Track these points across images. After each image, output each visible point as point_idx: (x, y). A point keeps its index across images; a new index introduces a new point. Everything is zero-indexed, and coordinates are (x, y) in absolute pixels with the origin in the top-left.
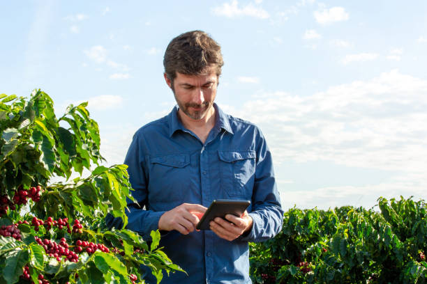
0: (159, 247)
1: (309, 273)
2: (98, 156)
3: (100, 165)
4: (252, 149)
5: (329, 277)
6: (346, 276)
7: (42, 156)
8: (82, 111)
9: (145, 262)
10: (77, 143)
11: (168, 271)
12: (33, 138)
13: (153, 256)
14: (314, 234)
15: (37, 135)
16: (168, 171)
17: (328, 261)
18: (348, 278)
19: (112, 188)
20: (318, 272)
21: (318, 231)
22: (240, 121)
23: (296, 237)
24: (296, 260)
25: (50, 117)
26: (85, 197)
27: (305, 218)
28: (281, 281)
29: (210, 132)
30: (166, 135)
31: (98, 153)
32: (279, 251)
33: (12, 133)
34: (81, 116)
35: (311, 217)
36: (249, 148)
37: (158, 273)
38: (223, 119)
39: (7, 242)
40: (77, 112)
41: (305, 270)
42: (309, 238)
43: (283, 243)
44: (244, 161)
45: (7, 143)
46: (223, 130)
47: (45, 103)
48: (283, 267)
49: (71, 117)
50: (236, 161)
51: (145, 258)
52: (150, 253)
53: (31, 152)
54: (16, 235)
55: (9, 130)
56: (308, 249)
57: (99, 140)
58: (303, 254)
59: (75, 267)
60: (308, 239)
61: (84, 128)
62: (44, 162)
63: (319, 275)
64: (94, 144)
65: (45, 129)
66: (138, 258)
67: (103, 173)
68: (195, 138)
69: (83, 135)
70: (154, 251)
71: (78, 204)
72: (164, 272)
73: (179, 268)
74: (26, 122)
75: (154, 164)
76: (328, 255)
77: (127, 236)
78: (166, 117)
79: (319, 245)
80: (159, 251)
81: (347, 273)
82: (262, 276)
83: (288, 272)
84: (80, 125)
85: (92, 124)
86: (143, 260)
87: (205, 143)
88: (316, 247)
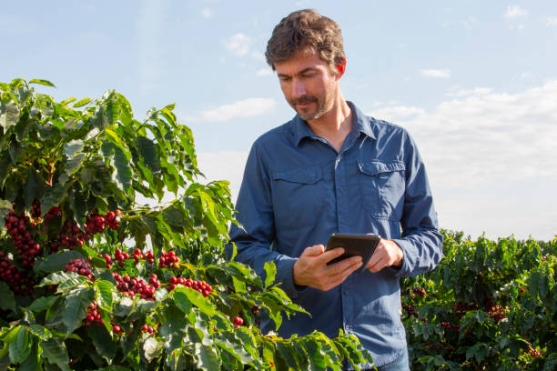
0: (275, 283)
1: (503, 320)
2: (193, 171)
3: (195, 182)
4: (400, 159)
5: (527, 324)
6: (549, 324)
7: (115, 173)
8: (167, 116)
9: (257, 302)
10: (161, 155)
11: (288, 313)
12: (104, 151)
13: (268, 295)
14: (510, 270)
15: (108, 147)
16: (296, 189)
17: (527, 305)
18: (552, 325)
19: (205, 210)
20: (513, 319)
21: (514, 266)
22: (384, 123)
23: (486, 274)
24: (487, 304)
25: (128, 123)
26: (173, 222)
27: (497, 249)
28: (466, 331)
29: (346, 138)
30: (291, 144)
31: (192, 167)
32: (463, 292)
33: (77, 145)
34: (166, 122)
35: (505, 248)
36: (396, 159)
37: (275, 315)
38: (362, 121)
39: (68, 278)
40: (160, 117)
41: (497, 318)
42: (504, 275)
43: (470, 282)
44: (389, 174)
45: (70, 159)
46: (363, 135)
47: (120, 106)
48: (468, 312)
49: (153, 123)
50: (380, 174)
51: (257, 297)
52: (265, 290)
53: (102, 168)
54: (84, 271)
55: (74, 142)
56: (502, 289)
57: (193, 151)
58: (495, 296)
59: (150, 306)
60: (502, 277)
61: (169, 136)
62: (117, 181)
63: (515, 322)
64: (187, 156)
65: (117, 139)
66: (248, 298)
67: (195, 191)
68: (327, 146)
69: (169, 146)
70: (269, 288)
71: (166, 231)
72: (283, 314)
73: (301, 309)
74: (95, 132)
75: (277, 180)
76: (526, 297)
77: (237, 270)
78: (289, 123)
79: (516, 283)
80: (275, 288)
81: (550, 320)
82: (442, 325)
83: (474, 319)
84: (164, 133)
85: (183, 130)
86: (254, 299)
87: (341, 151)
88: (511, 287)
